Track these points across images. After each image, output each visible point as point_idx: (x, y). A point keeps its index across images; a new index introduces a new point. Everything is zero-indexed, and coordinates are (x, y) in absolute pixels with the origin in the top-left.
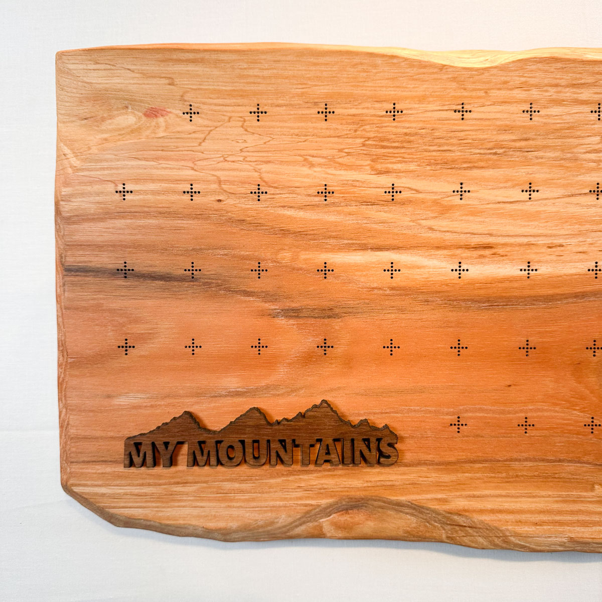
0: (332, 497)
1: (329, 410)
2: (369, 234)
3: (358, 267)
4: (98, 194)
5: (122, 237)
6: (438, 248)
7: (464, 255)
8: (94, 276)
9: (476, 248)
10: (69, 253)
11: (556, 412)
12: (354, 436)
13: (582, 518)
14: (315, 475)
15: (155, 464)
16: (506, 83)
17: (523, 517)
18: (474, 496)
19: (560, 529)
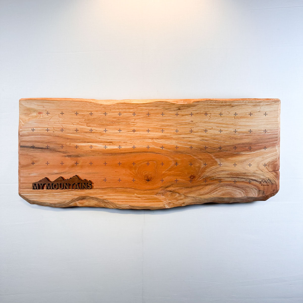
0: (78, 196)
1: (77, 177)
2: (86, 139)
3: (84, 146)
4: (28, 130)
5: (33, 140)
6: (101, 142)
7: (106, 144)
8: (27, 148)
9: (109, 142)
10: (21, 143)
11: (126, 177)
12: (82, 182)
13: (132, 200)
14: (74, 191)
15: (39, 189)
16: (114, 108)
17: (119, 200)
18: (109, 196)
19: (127, 203)
